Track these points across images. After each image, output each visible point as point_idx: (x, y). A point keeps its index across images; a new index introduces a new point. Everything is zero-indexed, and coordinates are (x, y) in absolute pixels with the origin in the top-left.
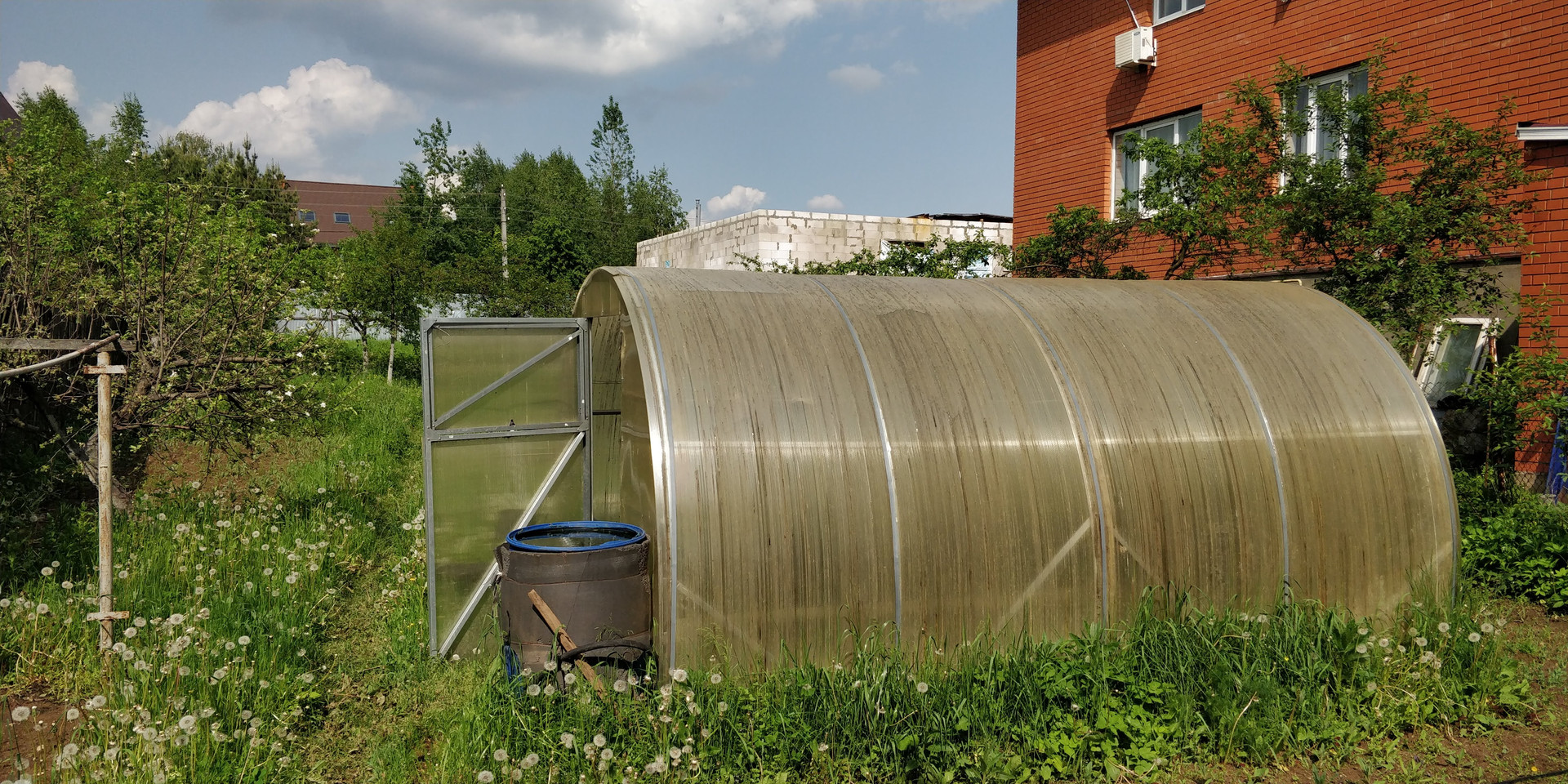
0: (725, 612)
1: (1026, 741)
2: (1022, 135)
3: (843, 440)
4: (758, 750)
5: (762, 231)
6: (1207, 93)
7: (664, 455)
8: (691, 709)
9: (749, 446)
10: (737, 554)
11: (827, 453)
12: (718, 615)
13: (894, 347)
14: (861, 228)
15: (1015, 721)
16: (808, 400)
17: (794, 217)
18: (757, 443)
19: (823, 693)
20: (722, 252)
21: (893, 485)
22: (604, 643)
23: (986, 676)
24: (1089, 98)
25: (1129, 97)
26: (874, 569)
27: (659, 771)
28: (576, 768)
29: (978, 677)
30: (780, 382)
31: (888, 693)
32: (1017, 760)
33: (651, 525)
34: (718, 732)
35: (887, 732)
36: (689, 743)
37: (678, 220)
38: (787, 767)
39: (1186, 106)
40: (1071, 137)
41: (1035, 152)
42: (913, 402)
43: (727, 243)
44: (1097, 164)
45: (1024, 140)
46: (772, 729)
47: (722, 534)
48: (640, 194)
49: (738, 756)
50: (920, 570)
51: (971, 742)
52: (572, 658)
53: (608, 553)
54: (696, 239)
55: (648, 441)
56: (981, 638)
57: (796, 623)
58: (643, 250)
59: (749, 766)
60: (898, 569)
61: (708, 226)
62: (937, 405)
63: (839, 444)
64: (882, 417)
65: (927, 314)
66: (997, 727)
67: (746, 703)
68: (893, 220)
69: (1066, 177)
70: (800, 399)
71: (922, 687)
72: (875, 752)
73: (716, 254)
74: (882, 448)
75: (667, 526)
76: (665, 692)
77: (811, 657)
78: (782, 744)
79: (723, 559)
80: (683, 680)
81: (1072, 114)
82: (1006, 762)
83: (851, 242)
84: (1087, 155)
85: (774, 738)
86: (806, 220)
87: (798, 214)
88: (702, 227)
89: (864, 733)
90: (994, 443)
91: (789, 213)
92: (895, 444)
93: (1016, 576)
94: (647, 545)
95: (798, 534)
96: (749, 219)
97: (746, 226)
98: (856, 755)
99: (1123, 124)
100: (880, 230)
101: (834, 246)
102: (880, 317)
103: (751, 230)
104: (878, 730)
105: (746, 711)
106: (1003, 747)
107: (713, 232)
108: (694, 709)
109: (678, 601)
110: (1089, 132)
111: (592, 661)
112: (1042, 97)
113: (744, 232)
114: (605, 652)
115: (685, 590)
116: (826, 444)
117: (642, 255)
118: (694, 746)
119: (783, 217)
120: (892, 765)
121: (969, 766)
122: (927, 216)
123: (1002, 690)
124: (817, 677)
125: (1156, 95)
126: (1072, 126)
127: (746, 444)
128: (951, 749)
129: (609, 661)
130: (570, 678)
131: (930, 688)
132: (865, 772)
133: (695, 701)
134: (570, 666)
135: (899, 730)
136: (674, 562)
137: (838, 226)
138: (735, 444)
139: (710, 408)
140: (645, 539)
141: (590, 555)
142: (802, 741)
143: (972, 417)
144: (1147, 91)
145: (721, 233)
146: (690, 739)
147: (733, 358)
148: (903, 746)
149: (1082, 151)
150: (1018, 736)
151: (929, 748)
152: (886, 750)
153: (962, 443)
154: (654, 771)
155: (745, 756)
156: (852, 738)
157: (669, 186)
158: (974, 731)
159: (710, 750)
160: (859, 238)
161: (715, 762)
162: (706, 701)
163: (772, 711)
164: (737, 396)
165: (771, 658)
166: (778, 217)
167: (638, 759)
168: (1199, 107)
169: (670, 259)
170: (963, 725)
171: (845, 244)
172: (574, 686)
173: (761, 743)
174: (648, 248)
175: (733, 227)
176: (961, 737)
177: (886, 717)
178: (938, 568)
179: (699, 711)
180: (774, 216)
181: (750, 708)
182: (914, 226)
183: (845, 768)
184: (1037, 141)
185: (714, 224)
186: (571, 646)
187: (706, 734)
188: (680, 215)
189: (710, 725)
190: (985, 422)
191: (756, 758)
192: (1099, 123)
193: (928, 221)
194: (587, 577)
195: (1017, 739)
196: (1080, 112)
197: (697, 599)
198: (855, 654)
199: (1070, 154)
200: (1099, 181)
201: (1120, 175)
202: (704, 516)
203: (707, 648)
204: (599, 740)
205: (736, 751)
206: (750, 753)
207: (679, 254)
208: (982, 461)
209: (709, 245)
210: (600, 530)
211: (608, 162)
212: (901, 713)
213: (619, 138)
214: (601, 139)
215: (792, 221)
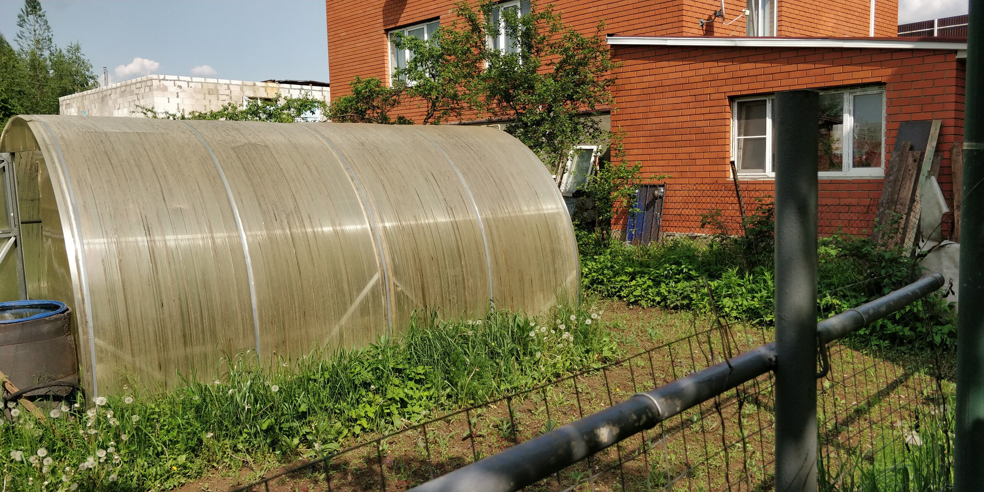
0: (133, 355)
1: (344, 412)
2: (331, 30)
3: (211, 232)
4: (164, 443)
5: (156, 90)
6: (442, 9)
7: (76, 250)
8: (111, 422)
9: (142, 240)
10: (139, 315)
11: (201, 242)
12: (128, 358)
13: (245, 169)
14: (229, 88)
15: (336, 402)
16: (185, 206)
17: (179, 80)
18: (148, 238)
19: (208, 400)
20: (127, 105)
21: (249, 260)
22: (41, 385)
23: (318, 376)
24: (371, 8)
25: (396, 9)
26: (239, 316)
27: (91, 467)
28: (26, 474)
29: (312, 377)
30: (163, 195)
31: (252, 395)
32: (339, 424)
33: (71, 300)
34: (133, 435)
35: (253, 420)
36: (112, 446)
37: (91, 82)
38: (186, 451)
39: (430, 17)
40: (363, 33)
41: (341, 42)
42: (260, 204)
43: (130, 98)
44: (379, 51)
45: (333, 33)
46: (173, 428)
47: (126, 302)
48: (59, 63)
49: (149, 449)
50: (271, 314)
51: (309, 418)
52: (16, 398)
53: (38, 322)
54: (106, 95)
55: (63, 240)
56: (313, 353)
57: (186, 357)
58: (64, 103)
59: (158, 455)
60: (256, 315)
61: (114, 86)
62: (276, 206)
63: (209, 235)
64: (238, 215)
65: (266, 146)
66: (326, 407)
67: (153, 413)
68: (250, 83)
69: (361, 59)
70: (179, 206)
71: (275, 389)
72: (246, 433)
73: (121, 106)
74: (239, 236)
75: (83, 300)
76: (91, 414)
77: (198, 378)
78: (181, 437)
79: (128, 319)
80: (104, 404)
81: (362, 18)
82: (332, 427)
83: (222, 98)
84: (373, 45)
85: (175, 434)
86: (188, 82)
87: (181, 78)
88: (110, 86)
89: (238, 422)
90: (315, 230)
91: (175, 78)
92: (249, 233)
93: (334, 312)
94: (70, 314)
95: (183, 298)
96: (146, 81)
97: (143, 86)
98: (234, 437)
99: (394, 26)
100: (242, 89)
101: (210, 101)
102: (233, 149)
103: (147, 89)
104: (247, 419)
105: (154, 419)
106: (330, 418)
107: (118, 90)
108: (114, 422)
109: (96, 350)
110: (373, 30)
111: (32, 399)
112: (343, 6)
113: (142, 90)
114: (42, 392)
115: (101, 343)
116: (199, 236)
117: (64, 106)
118: (116, 447)
119: (171, 80)
120: (258, 439)
121: (308, 433)
122: (274, 81)
123: (328, 383)
124: (203, 391)
125: (412, 9)
126: (362, 26)
127: (139, 239)
128: (296, 424)
129: (46, 397)
130: (15, 412)
131: (280, 388)
132: (240, 446)
133: (114, 416)
134: (15, 404)
135: (261, 417)
136: (91, 324)
137: (212, 87)
138: (131, 239)
139: (110, 215)
140: (67, 310)
141: (23, 324)
142: (195, 433)
143: (300, 213)
144: (407, 6)
145: (125, 91)
146: (112, 443)
147: (126, 179)
148: (265, 427)
149: (370, 42)
150: (339, 410)
151: (282, 426)
152: (253, 431)
153: (294, 230)
154: (86, 467)
155: (155, 448)
156: (230, 427)
157: (82, 57)
158: (310, 411)
159: (128, 448)
160: (227, 95)
161: (132, 455)
162: (123, 416)
163: (171, 416)
164: (131, 206)
165: (170, 383)
166: (167, 80)
167: (75, 461)
168: (438, 18)
169: (86, 109)
170: (303, 408)
171: (218, 99)
172: (19, 417)
173: (166, 438)
174: (68, 102)
175: (133, 87)
176: (302, 416)
177: (252, 410)
178: (283, 312)
179: (118, 423)
180: (164, 79)
181: (156, 416)
182: (266, 88)
183: (226, 446)
184: (341, 35)
185: (119, 84)
186: (14, 390)
187: (125, 437)
188: (92, 78)
189: (127, 432)
190: (309, 216)
191: (163, 448)
192: (379, 25)
193: (275, 85)
194: (21, 341)
195: (338, 412)
196: (367, 17)
197: (111, 348)
198: (228, 373)
199: (362, 44)
200: (381, 62)
201: (393, 58)
202: (111, 291)
203: (122, 380)
204: (42, 452)
205: (148, 446)
206: (158, 446)
207: (93, 106)
208: (308, 241)
209: (116, 100)
210: (31, 307)
211: (32, 39)
212: (262, 406)
213: (39, 21)
214: (25, 22)
215: (178, 83)
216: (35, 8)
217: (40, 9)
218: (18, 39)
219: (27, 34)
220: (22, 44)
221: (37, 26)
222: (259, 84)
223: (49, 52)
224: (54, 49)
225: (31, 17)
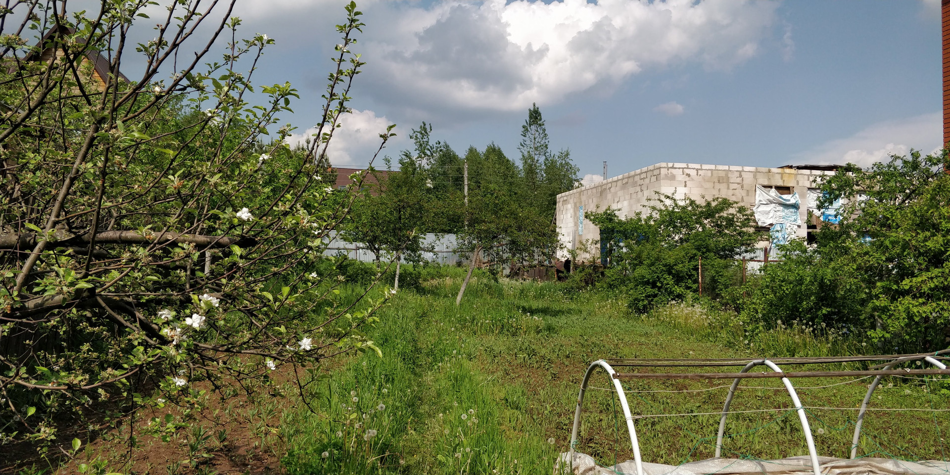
5: (664, 179)
14: (741, 176)
17: (688, 168)
20: (627, 197)
43: (632, 190)
48: (551, 166)
54: (605, 189)
58: (562, 200)
61: (615, 178)
68: (765, 169)
73: (622, 198)
83: (732, 186)
86: (697, 170)
87: (691, 165)
88: (610, 180)
91: (684, 165)
96: (653, 171)
97: (649, 176)
100: (755, 177)
101: (719, 190)
103: (654, 179)
107: (619, 183)
113: (647, 181)
117: (561, 203)
119: (679, 168)
122: (791, 167)
137: (723, 174)
145: (627, 183)
160: (738, 184)
166: (676, 168)
169: (583, 204)
171: (728, 188)
174: (565, 198)
175: (637, 178)
180: (673, 167)
182: (782, 174)
185: (620, 177)
193: (793, 171)
207: (590, 201)
209: (616, 193)
211: (532, 146)
213: (539, 130)
214: (528, 131)
215: (687, 171)
216: (537, 118)
217: (541, 119)
218: (521, 147)
219: (528, 143)
220: (523, 151)
221: (537, 135)
222: (774, 170)
223: (544, 157)
224: (549, 155)
225: (533, 127)
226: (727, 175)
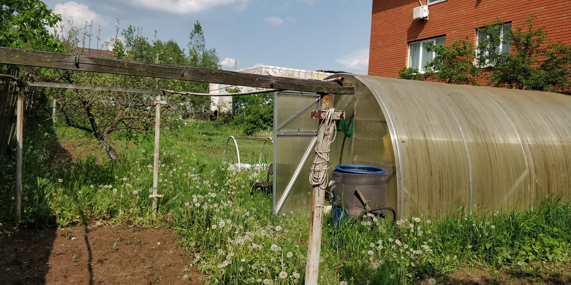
2: (372, 42)
6: (447, 30)
14: (299, 74)
17: (275, 69)
18: (424, 138)
24: (401, 30)
25: (417, 30)
39: (439, 35)
40: (393, 44)
41: (378, 49)
42: (470, 126)
44: (403, 54)
45: (373, 44)
48: (206, 58)
53: (381, 175)
62: (477, 127)
64: (461, 131)
68: (310, 71)
69: (390, 58)
71: (493, 227)
74: (463, 142)
75: (399, 166)
81: (393, 36)
84: (399, 51)
86: (279, 70)
87: (276, 67)
90: (497, 142)
91: (273, 67)
92: (467, 141)
96: (259, 68)
97: (257, 71)
99: (414, 40)
100: (305, 75)
102: (448, 95)
110: (400, 42)
112: (382, 29)
115: (406, 190)
119: (271, 68)
122: (322, 71)
125: (428, 30)
126: (393, 40)
127: (421, 138)
136: (402, 180)
137: (291, 73)
138: (418, 138)
143: (489, 132)
144: (424, 29)
146: (425, 242)
149: (397, 49)
157: (216, 55)
166: (269, 68)
168: (445, 35)
182: (318, 74)
184: (379, 45)
190: (493, 134)
192: (404, 39)
193: (322, 73)
196: (397, 35)
197: (409, 194)
199: (392, 50)
200: (403, 60)
201: (411, 58)
202: (411, 164)
211: (195, 45)
213: (200, 36)
214: (193, 36)
215: (275, 70)
216: (199, 29)
217: (201, 31)
218: (189, 45)
219: (193, 43)
220: (190, 48)
221: (199, 39)
222: (314, 72)
223: (203, 52)
224: (205, 51)
225: (196, 34)
226: (293, 73)
